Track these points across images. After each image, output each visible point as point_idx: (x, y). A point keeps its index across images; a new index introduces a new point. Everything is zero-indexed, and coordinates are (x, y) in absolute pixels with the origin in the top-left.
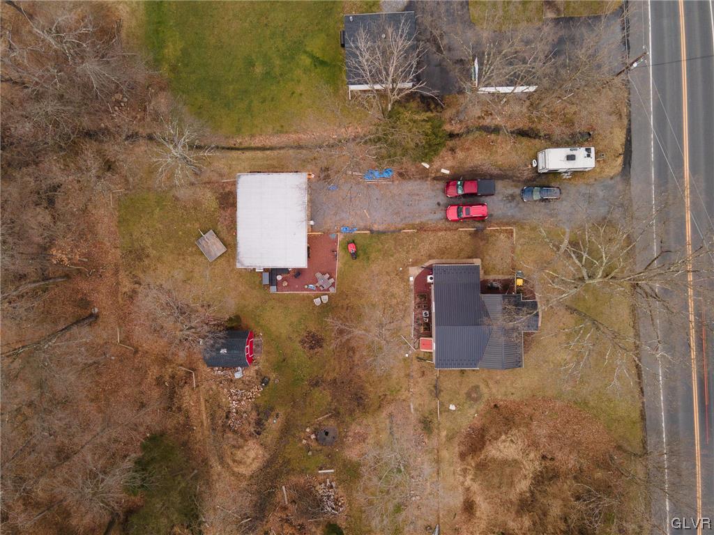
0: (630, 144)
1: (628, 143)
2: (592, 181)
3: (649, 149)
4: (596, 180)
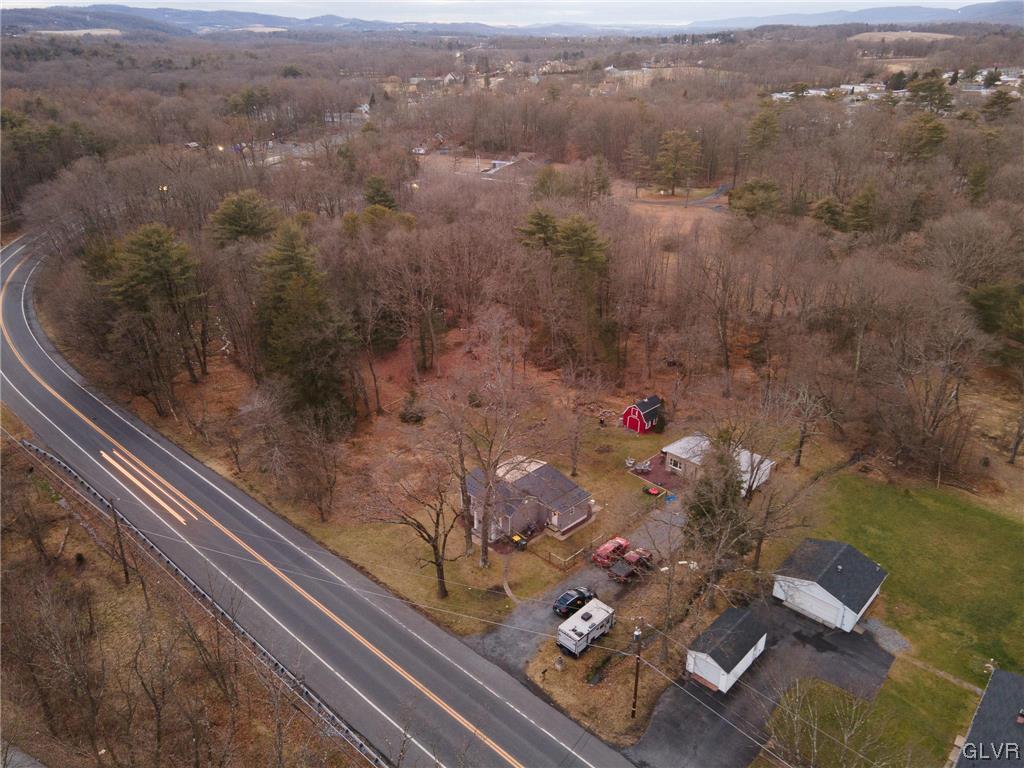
0: (545, 701)
1: (547, 699)
2: (543, 648)
3: (522, 710)
4: (540, 651)
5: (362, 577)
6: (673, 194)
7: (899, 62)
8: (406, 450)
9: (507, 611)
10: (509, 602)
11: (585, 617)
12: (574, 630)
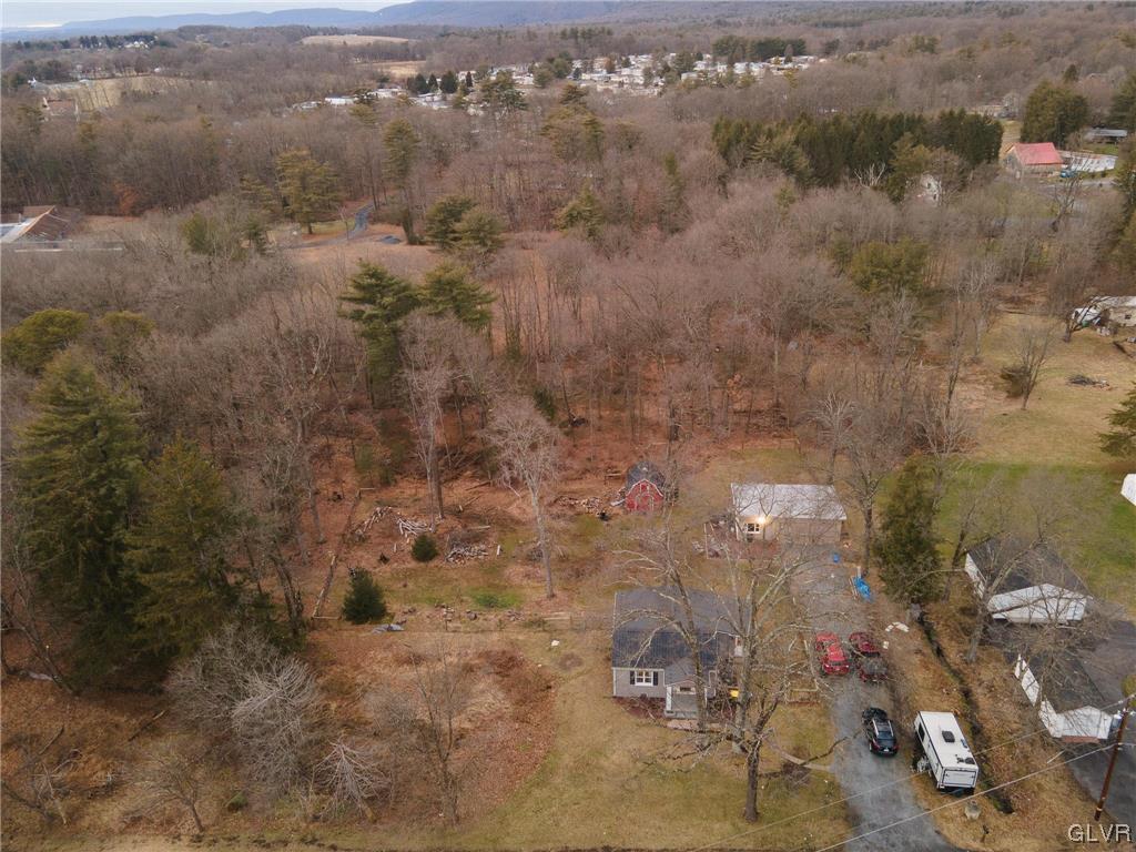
6: (311, 232)
7: (405, 66)
8: (416, 660)
9: (834, 788)
10: (822, 775)
11: (948, 738)
12: (960, 760)
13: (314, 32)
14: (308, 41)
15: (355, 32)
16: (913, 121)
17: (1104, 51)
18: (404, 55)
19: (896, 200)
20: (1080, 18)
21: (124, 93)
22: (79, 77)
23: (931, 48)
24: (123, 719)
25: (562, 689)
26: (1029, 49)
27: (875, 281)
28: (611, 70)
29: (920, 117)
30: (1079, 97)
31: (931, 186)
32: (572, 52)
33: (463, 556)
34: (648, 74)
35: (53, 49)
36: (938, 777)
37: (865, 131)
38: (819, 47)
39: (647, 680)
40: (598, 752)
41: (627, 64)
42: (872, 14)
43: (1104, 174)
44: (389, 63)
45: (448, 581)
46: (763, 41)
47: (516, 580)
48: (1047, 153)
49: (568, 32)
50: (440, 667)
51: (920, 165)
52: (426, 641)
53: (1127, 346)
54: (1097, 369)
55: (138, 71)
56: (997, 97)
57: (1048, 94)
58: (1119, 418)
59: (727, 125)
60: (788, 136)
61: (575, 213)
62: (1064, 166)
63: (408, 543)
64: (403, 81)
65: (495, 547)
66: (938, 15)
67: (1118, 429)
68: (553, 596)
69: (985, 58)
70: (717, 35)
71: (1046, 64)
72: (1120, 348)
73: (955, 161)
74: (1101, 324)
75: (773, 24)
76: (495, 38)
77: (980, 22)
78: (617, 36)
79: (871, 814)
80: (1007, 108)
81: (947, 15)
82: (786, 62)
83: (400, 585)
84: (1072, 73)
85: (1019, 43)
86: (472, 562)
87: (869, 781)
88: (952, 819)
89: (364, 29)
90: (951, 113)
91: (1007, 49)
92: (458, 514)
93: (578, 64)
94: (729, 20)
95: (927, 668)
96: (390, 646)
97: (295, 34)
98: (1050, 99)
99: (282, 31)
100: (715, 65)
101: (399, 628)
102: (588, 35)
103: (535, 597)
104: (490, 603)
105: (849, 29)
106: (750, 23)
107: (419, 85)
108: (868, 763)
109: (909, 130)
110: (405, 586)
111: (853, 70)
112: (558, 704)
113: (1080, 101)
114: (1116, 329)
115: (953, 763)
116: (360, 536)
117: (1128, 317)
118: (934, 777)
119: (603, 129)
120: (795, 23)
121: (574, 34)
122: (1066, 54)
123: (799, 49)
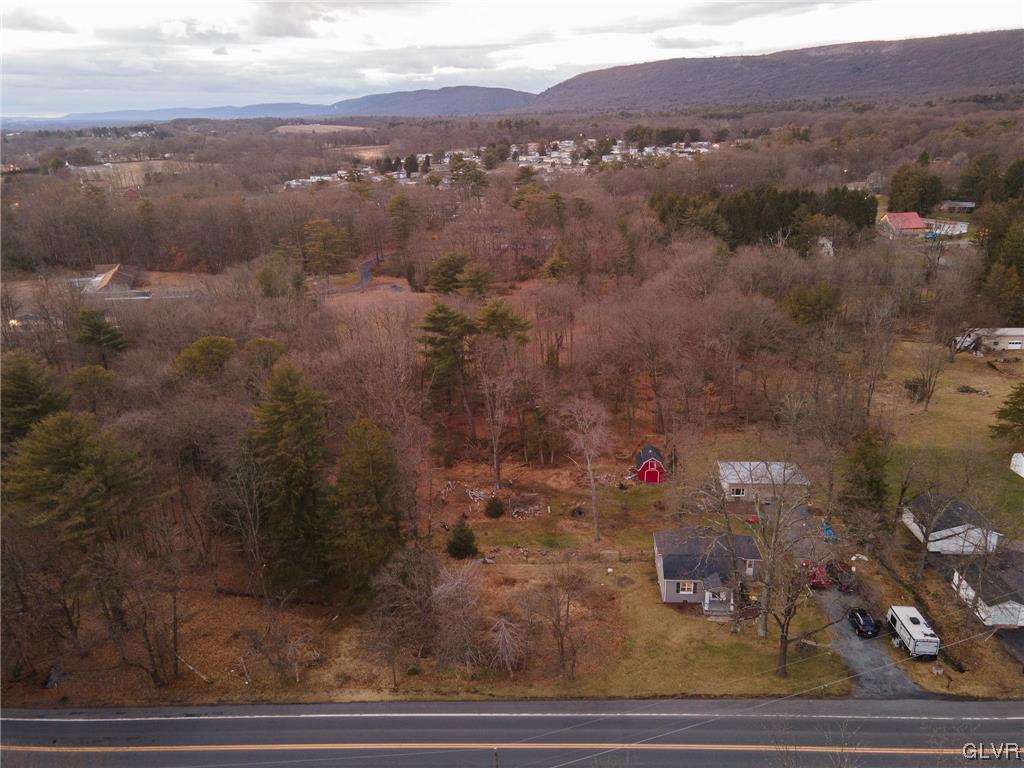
5: (657, 702)
6: (328, 282)
7: (370, 150)
8: (511, 582)
9: (835, 657)
10: (827, 650)
11: (915, 621)
12: (926, 635)
13: (285, 122)
14: (282, 129)
15: (321, 123)
16: (807, 196)
17: (948, 140)
18: (367, 141)
19: (803, 255)
20: (923, 113)
21: (147, 176)
22: (102, 161)
23: (805, 137)
24: (311, 621)
25: (623, 599)
26: (885, 139)
27: (801, 316)
28: (543, 153)
29: (812, 192)
30: (934, 177)
31: (826, 245)
32: (510, 139)
33: (523, 514)
34: (574, 156)
35: (70, 137)
36: (911, 648)
37: (771, 204)
38: (711, 135)
39: (689, 590)
40: (662, 637)
41: (556, 148)
42: (748, 108)
43: (960, 236)
44: (354, 147)
45: (516, 531)
46: (666, 130)
47: (568, 530)
48: (913, 220)
49: (503, 123)
50: (528, 587)
51: (818, 229)
52: (516, 570)
53: (999, 366)
54: (978, 381)
55: (150, 156)
56: (863, 176)
57: (909, 174)
58: (1002, 414)
59: (660, 198)
60: (712, 207)
61: (556, 267)
62: (928, 231)
63: (480, 506)
64: (373, 162)
65: (546, 508)
66: (804, 110)
67: (1003, 422)
68: (599, 539)
69: (853, 145)
70: (625, 125)
71: (900, 150)
72: (992, 366)
73: (844, 225)
74: (976, 349)
75: (668, 115)
76: (443, 126)
77: (841, 116)
78: (543, 126)
79: (866, 673)
80: (872, 185)
81: (811, 110)
82: (686, 147)
83: (483, 533)
84: (924, 159)
85: (877, 134)
86: (531, 518)
87: (860, 653)
88: (924, 675)
89: (326, 120)
90: (836, 189)
91: (869, 138)
92: (509, 486)
93: (514, 149)
94: (631, 112)
95: (887, 583)
96: (488, 573)
97: (270, 124)
98: (911, 179)
99: (258, 121)
100: (628, 149)
101: (491, 561)
102: (520, 125)
103: (586, 540)
104: (552, 545)
105: (731, 120)
106: (648, 115)
107: (386, 166)
108: (857, 643)
109: (804, 202)
110: (486, 534)
111: (748, 155)
112: (623, 607)
113: (935, 181)
114: (989, 351)
115: (922, 637)
116: (443, 501)
117: (996, 344)
118: (906, 649)
119: (564, 201)
120: (686, 115)
121: (508, 124)
122: (915, 141)
123: (695, 136)
